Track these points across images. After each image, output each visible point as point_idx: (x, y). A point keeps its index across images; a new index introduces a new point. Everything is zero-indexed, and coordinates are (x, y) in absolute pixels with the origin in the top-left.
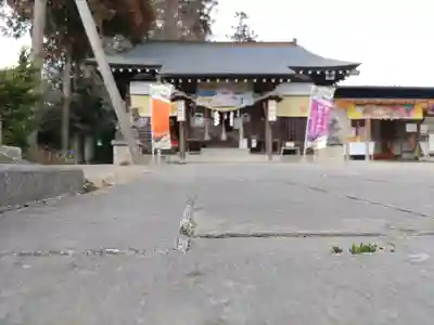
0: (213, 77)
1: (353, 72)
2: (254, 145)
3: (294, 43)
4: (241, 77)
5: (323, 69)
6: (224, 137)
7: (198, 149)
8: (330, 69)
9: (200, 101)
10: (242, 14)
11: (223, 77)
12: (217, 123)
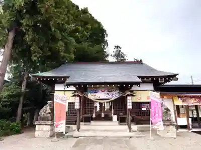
0: (95, 84)
1: (174, 78)
3: (141, 61)
4: (111, 84)
5: (157, 77)
6: (103, 115)
8: (161, 77)
10: (118, 46)
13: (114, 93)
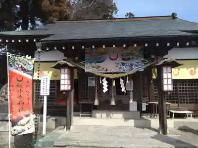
0: (98, 43)
2: (144, 109)
3: (174, 16)
4: (129, 42)
6: (113, 102)
7: (90, 111)
9: (88, 68)
11: (109, 42)
12: (105, 90)
13: (134, 62)
